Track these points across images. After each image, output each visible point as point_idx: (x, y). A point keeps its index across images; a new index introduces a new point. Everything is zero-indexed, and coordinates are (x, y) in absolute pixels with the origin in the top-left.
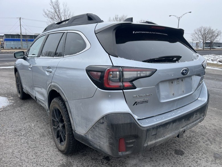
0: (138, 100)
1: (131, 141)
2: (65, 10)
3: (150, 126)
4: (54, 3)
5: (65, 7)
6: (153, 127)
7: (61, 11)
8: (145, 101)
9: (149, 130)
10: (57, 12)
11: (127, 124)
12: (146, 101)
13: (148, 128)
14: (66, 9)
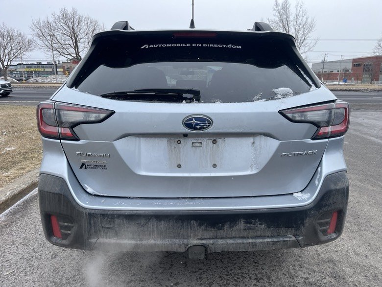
0: (87, 161)
1: (66, 224)
2: (297, 16)
3: (98, 210)
4: (281, 5)
5: (299, 9)
6: (103, 213)
7: (291, 18)
8: (100, 166)
9: (93, 215)
10: (284, 20)
11: (54, 194)
12: (102, 166)
13: (93, 212)
14: (301, 13)
